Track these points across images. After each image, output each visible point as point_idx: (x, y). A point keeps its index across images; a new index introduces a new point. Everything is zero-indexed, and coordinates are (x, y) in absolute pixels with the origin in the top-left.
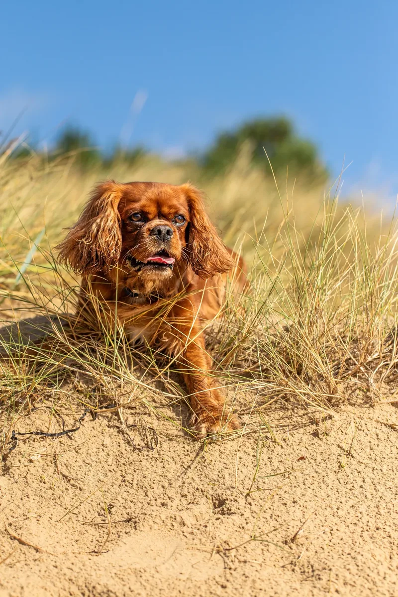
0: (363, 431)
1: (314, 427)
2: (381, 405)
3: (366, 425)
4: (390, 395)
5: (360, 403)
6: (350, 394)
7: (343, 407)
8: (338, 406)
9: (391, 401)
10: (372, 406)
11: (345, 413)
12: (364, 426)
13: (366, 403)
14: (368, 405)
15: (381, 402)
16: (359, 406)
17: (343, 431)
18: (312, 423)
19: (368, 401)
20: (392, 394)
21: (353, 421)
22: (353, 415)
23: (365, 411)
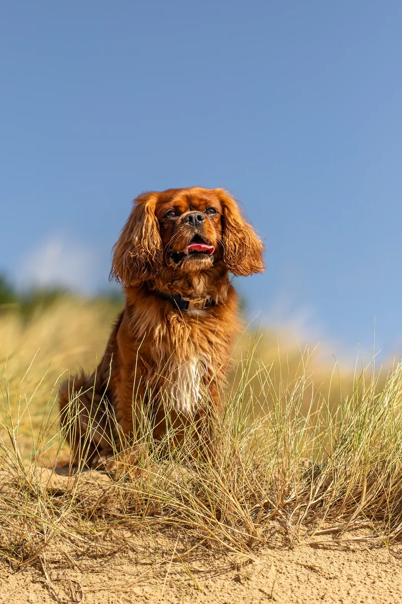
0: (284, 574)
1: (235, 572)
2: (300, 547)
3: (286, 567)
4: (309, 536)
5: (280, 546)
6: (269, 538)
7: (263, 551)
8: (258, 551)
9: (309, 543)
10: (291, 549)
11: (265, 556)
12: (284, 568)
13: (285, 545)
14: (287, 548)
15: (300, 544)
16: (278, 549)
17: (264, 575)
18: (233, 568)
19: (288, 544)
20: (310, 535)
21: (273, 564)
22: (273, 558)
23: (285, 554)
